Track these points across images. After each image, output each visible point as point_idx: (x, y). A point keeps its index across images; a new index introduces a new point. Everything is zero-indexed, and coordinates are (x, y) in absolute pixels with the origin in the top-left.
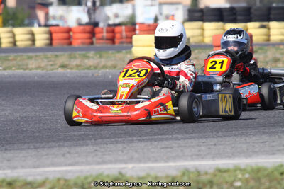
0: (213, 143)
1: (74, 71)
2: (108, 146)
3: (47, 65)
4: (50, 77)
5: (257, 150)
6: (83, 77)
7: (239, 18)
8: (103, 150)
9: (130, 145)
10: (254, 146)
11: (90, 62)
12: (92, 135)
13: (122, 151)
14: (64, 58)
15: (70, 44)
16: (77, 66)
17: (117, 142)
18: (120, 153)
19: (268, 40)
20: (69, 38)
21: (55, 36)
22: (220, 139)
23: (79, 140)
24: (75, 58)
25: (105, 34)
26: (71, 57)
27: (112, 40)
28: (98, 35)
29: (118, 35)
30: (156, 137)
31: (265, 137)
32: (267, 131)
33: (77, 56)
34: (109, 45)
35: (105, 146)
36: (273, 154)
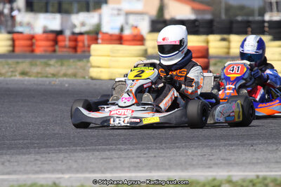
0: (153, 155)
1: (32, 78)
2: (50, 155)
3: (7, 72)
4: (7, 84)
5: (194, 163)
6: (40, 85)
7: (201, 30)
8: (43, 159)
9: (72, 155)
10: (192, 159)
11: (50, 70)
12: (38, 144)
13: (62, 161)
14: (24, 65)
15: (33, 51)
16: (38, 73)
17: (60, 152)
18: (60, 162)
19: (228, 53)
20: (32, 45)
21: (17, 43)
22: (162, 151)
23: (22, 148)
24: (36, 65)
25: (67, 43)
26: (32, 64)
27: (75, 48)
28: (61, 44)
29: (80, 44)
30: (100, 147)
31: (206, 150)
32: (210, 144)
33: (38, 63)
34: (72, 54)
35: (47, 155)
36: (210, 167)
